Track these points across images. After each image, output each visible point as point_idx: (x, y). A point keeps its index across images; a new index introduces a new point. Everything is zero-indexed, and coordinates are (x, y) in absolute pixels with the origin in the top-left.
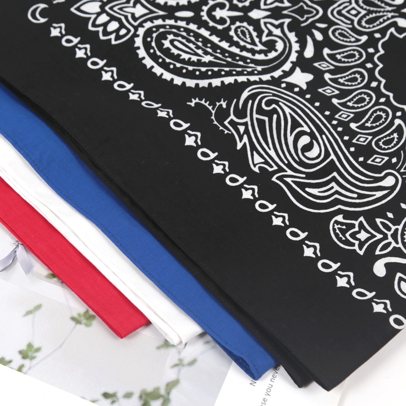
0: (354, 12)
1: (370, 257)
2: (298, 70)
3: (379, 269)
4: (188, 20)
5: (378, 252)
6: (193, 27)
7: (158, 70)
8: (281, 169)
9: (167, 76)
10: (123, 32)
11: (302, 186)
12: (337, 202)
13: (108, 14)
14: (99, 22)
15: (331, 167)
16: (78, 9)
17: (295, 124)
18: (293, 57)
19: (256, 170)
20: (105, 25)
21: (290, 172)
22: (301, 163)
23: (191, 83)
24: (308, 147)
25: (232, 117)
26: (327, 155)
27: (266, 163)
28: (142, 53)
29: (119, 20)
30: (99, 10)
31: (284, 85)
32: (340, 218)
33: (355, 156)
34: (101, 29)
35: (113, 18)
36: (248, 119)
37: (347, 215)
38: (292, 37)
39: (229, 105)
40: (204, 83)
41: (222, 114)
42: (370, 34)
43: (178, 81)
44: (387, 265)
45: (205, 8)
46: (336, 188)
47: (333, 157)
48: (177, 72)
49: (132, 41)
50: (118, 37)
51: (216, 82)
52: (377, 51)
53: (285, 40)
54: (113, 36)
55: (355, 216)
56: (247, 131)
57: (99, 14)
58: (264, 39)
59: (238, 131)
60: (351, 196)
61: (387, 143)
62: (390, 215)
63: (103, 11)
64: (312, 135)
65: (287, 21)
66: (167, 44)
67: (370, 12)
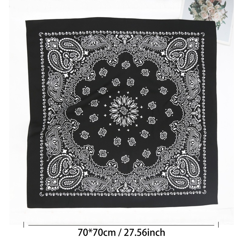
0: (84, 71)
1: (50, 107)
2: (67, 74)
3: (49, 109)
4: (61, 53)
5: (51, 107)
6: (60, 55)
7: (48, 58)
8: (50, 86)
9: (49, 60)
10: (49, 48)
11: (51, 91)
12: (53, 96)
13: (50, 44)
14: (47, 44)
15: (56, 92)
16: (47, 39)
17: (58, 83)
18: (69, 71)
19: (47, 84)
20: (48, 45)
21: (51, 88)
22: (53, 88)
23: (51, 64)
24: (56, 87)
25: (51, 74)
26: (57, 90)
27: (49, 84)
28: (49, 54)
29: (50, 46)
30: (49, 42)
31: (63, 75)
32: (51, 99)
33: (61, 93)
34: (47, 45)
35: (50, 45)
36: (53, 76)
37: (53, 99)
38: (72, 67)
39: (53, 72)
40: (52, 66)
41: (51, 72)
42: (82, 76)
43: (50, 62)
44: (51, 109)
45: (65, 53)
46: (54, 95)
47: (58, 91)
48: (51, 61)
49: (49, 51)
50: (48, 49)
51: (54, 68)
52: (80, 80)
53: (71, 67)
54: (47, 48)
55: (53, 100)
56: (51, 77)
57: (49, 43)
58: (68, 65)
59: (50, 76)
60: (55, 98)
61: (67, 94)
62: (57, 104)
63: (50, 43)
64: (58, 86)
65: (74, 65)
66: (53, 56)
67: (86, 72)
